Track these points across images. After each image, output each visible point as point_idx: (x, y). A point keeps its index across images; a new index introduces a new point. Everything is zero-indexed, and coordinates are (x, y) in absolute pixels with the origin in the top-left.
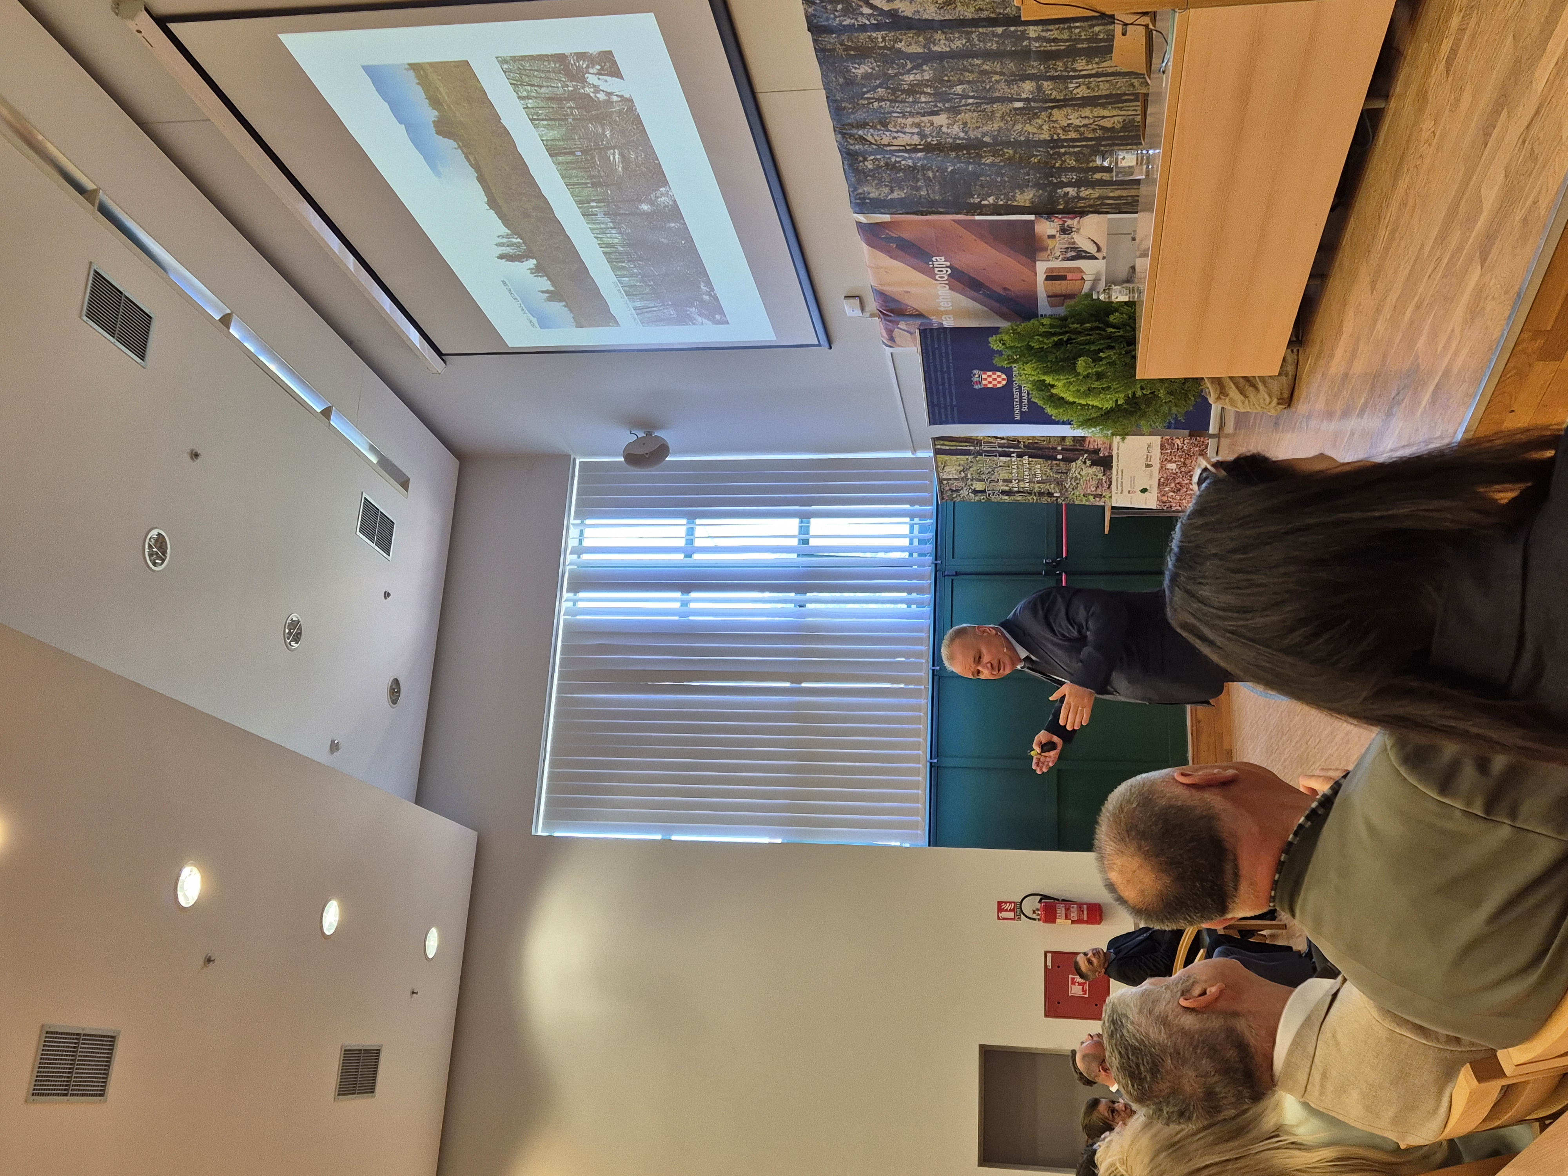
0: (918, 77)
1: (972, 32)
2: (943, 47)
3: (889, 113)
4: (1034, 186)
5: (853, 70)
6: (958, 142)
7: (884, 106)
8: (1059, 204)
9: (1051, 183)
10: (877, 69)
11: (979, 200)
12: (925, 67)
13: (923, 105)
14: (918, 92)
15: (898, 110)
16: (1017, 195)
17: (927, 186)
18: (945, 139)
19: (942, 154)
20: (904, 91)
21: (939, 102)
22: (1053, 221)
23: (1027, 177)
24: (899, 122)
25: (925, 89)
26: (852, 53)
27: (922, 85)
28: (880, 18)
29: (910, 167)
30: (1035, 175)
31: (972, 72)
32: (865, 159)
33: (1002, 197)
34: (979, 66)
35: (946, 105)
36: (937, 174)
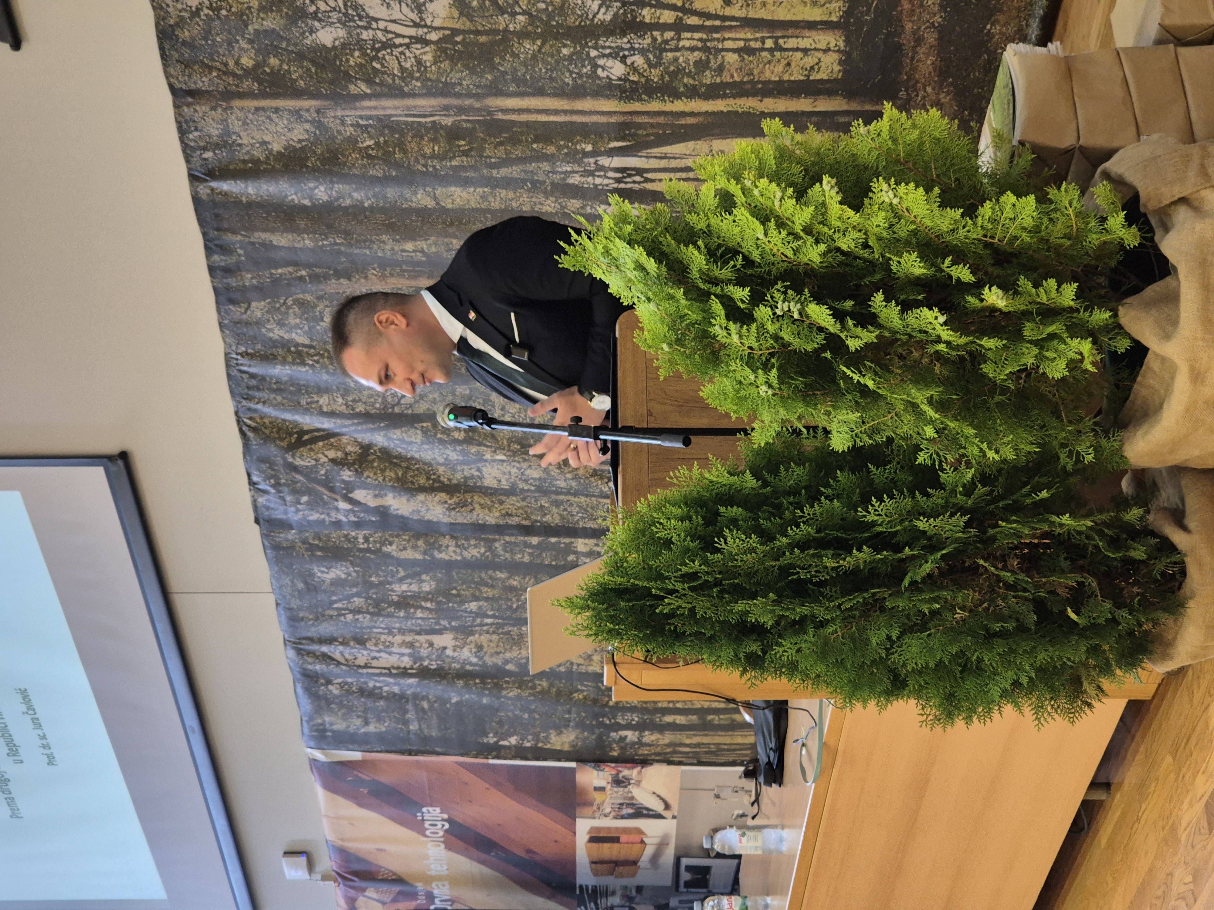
0: (414, 588)
1: (495, 540)
2: (452, 554)
3: (367, 627)
4: (577, 726)
5: (319, 574)
6: (468, 668)
7: (361, 619)
8: (612, 749)
9: (602, 724)
10: (354, 574)
11: (495, 739)
12: (424, 577)
13: (420, 621)
14: (412, 606)
15: (382, 625)
16: (552, 736)
17: (420, 720)
18: (450, 663)
19: (445, 682)
20: (392, 603)
21: (443, 619)
22: (603, 770)
23: (567, 716)
24: (382, 640)
25: (423, 603)
26: (319, 553)
27: (420, 598)
28: (362, 515)
29: (395, 695)
30: (579, 714)
31: (492, 587)
32: (329, 682)
33: (530, 738)
34: (503, 581)
35: (453, 624)
36: (436, 705)
